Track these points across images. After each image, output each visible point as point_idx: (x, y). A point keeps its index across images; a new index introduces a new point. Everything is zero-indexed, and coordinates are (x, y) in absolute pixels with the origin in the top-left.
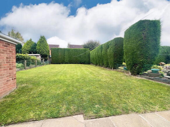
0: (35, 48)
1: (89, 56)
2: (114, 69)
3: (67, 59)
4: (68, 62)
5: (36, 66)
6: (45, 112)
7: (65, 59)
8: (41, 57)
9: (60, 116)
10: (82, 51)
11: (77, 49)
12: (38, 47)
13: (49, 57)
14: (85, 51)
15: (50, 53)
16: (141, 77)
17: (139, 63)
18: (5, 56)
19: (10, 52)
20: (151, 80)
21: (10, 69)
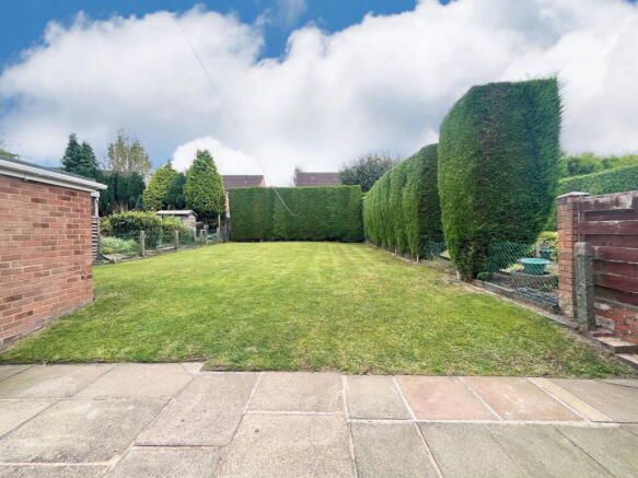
0: (180, 191)
1: (361, 213)
2: (421, 258)
3: (280, 226)
4: (286, 236)
5: (176, 249)
6: (127, 349)
7: (276, 226)
8: (198, 220)
9: (156, 359)
10: (333, 194)
11: (316, 190)
12: (188, 188)
13: (223, 217)
14: (345, 193)
15: (227, 204)
16: (484, 286)
17: (474, 239)
18: (65, 221)
19: (78, 211)
20: (505, 299)
21: (77, 253)
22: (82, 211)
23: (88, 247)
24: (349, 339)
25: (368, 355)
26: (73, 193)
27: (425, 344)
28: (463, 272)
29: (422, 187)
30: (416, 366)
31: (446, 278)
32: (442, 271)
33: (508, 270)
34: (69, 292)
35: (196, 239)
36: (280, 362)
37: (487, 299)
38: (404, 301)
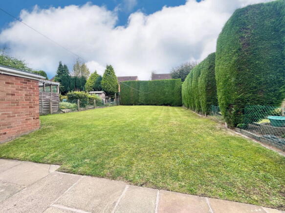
0: (100, 83)
1: (181, 92)
2: (207, 115)
3: (142, 98)
4: (144, 103)
5: (94, 108)
7: (140, 98)
8: (106, 96)
9: (41, 161)
10: (167, 83)
12: (103, 82)
13: (117, 94)
14: (173, 83)
15: (119, 89)
16: (241, 132)
17: (235, 104)
18: (24, 93)
19: (31, 88)
20: (254, 141)
21: (31, 107)
22: (34, 89)
23: (37, 105)
24: (142, 160)
25: (149, 172)
26: (29, 80)
27: (188, 168)
28: (229, 123)
29: (208, 76)
30: (177, 184)
31: (218, 126)
32: (217, 122)
33: (259, 123)
34: (26, 125)
35: (104, 103)
36: (96, 172)
37: (241, 140)
38: (186, 139)
